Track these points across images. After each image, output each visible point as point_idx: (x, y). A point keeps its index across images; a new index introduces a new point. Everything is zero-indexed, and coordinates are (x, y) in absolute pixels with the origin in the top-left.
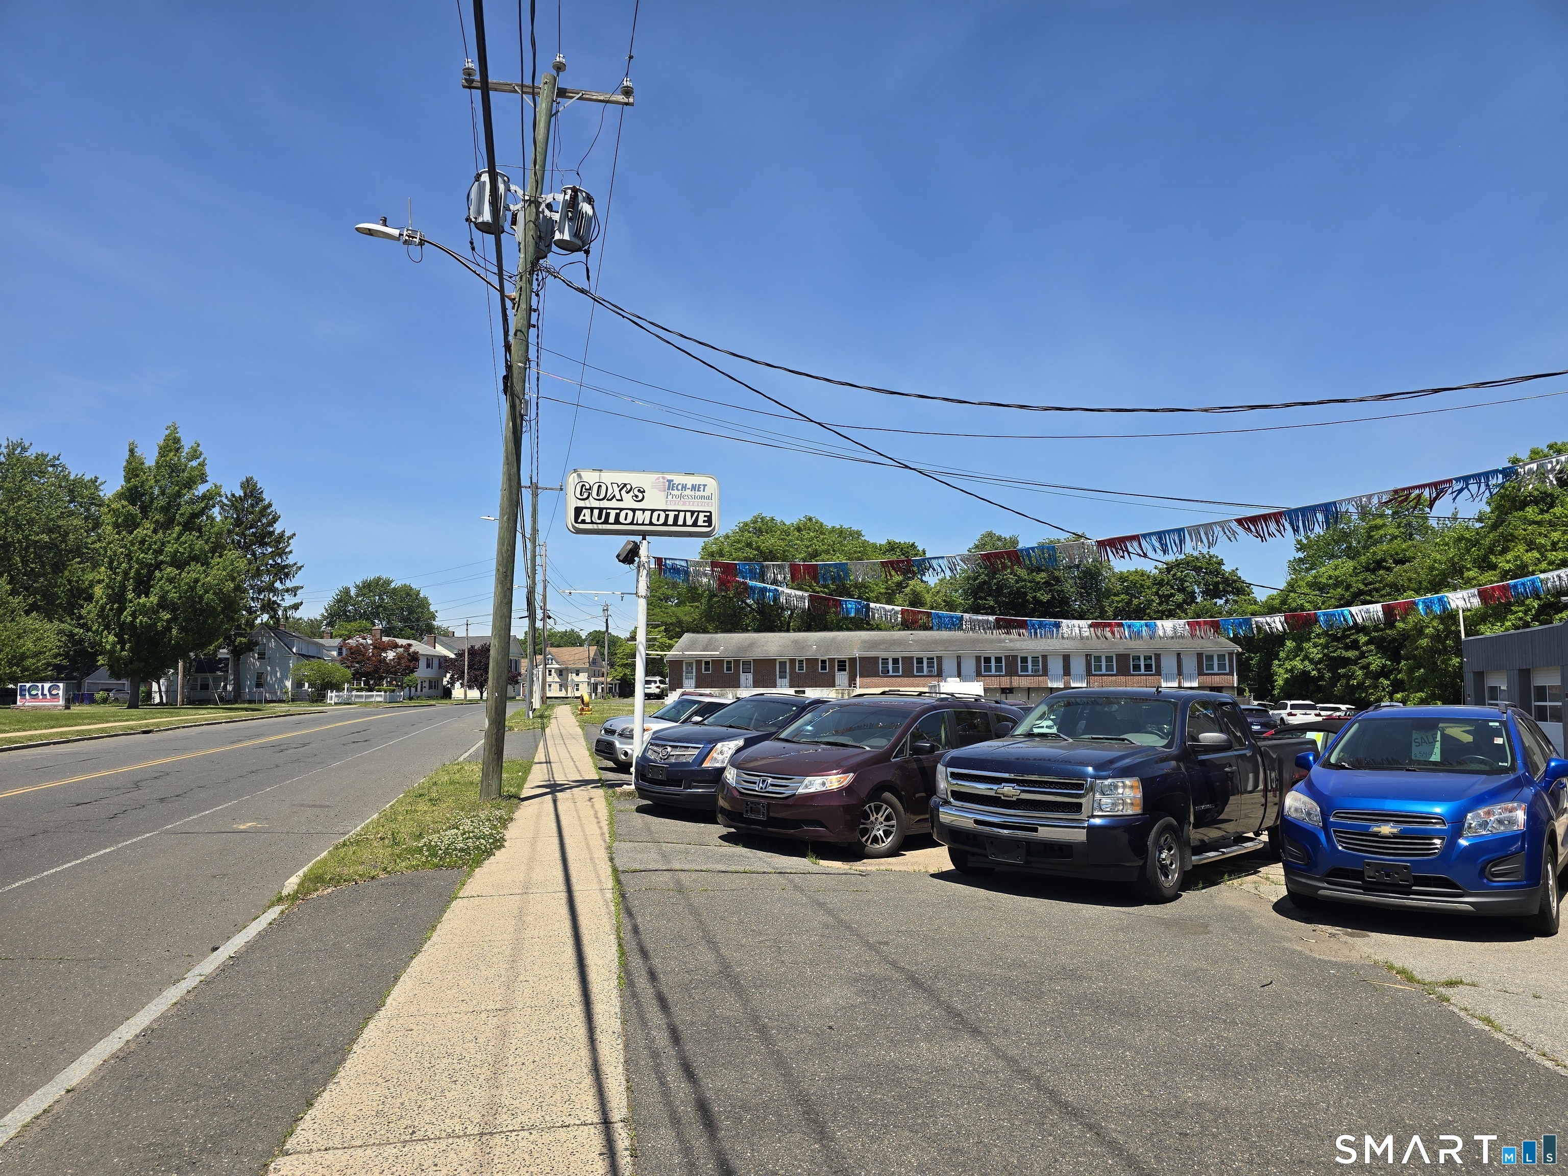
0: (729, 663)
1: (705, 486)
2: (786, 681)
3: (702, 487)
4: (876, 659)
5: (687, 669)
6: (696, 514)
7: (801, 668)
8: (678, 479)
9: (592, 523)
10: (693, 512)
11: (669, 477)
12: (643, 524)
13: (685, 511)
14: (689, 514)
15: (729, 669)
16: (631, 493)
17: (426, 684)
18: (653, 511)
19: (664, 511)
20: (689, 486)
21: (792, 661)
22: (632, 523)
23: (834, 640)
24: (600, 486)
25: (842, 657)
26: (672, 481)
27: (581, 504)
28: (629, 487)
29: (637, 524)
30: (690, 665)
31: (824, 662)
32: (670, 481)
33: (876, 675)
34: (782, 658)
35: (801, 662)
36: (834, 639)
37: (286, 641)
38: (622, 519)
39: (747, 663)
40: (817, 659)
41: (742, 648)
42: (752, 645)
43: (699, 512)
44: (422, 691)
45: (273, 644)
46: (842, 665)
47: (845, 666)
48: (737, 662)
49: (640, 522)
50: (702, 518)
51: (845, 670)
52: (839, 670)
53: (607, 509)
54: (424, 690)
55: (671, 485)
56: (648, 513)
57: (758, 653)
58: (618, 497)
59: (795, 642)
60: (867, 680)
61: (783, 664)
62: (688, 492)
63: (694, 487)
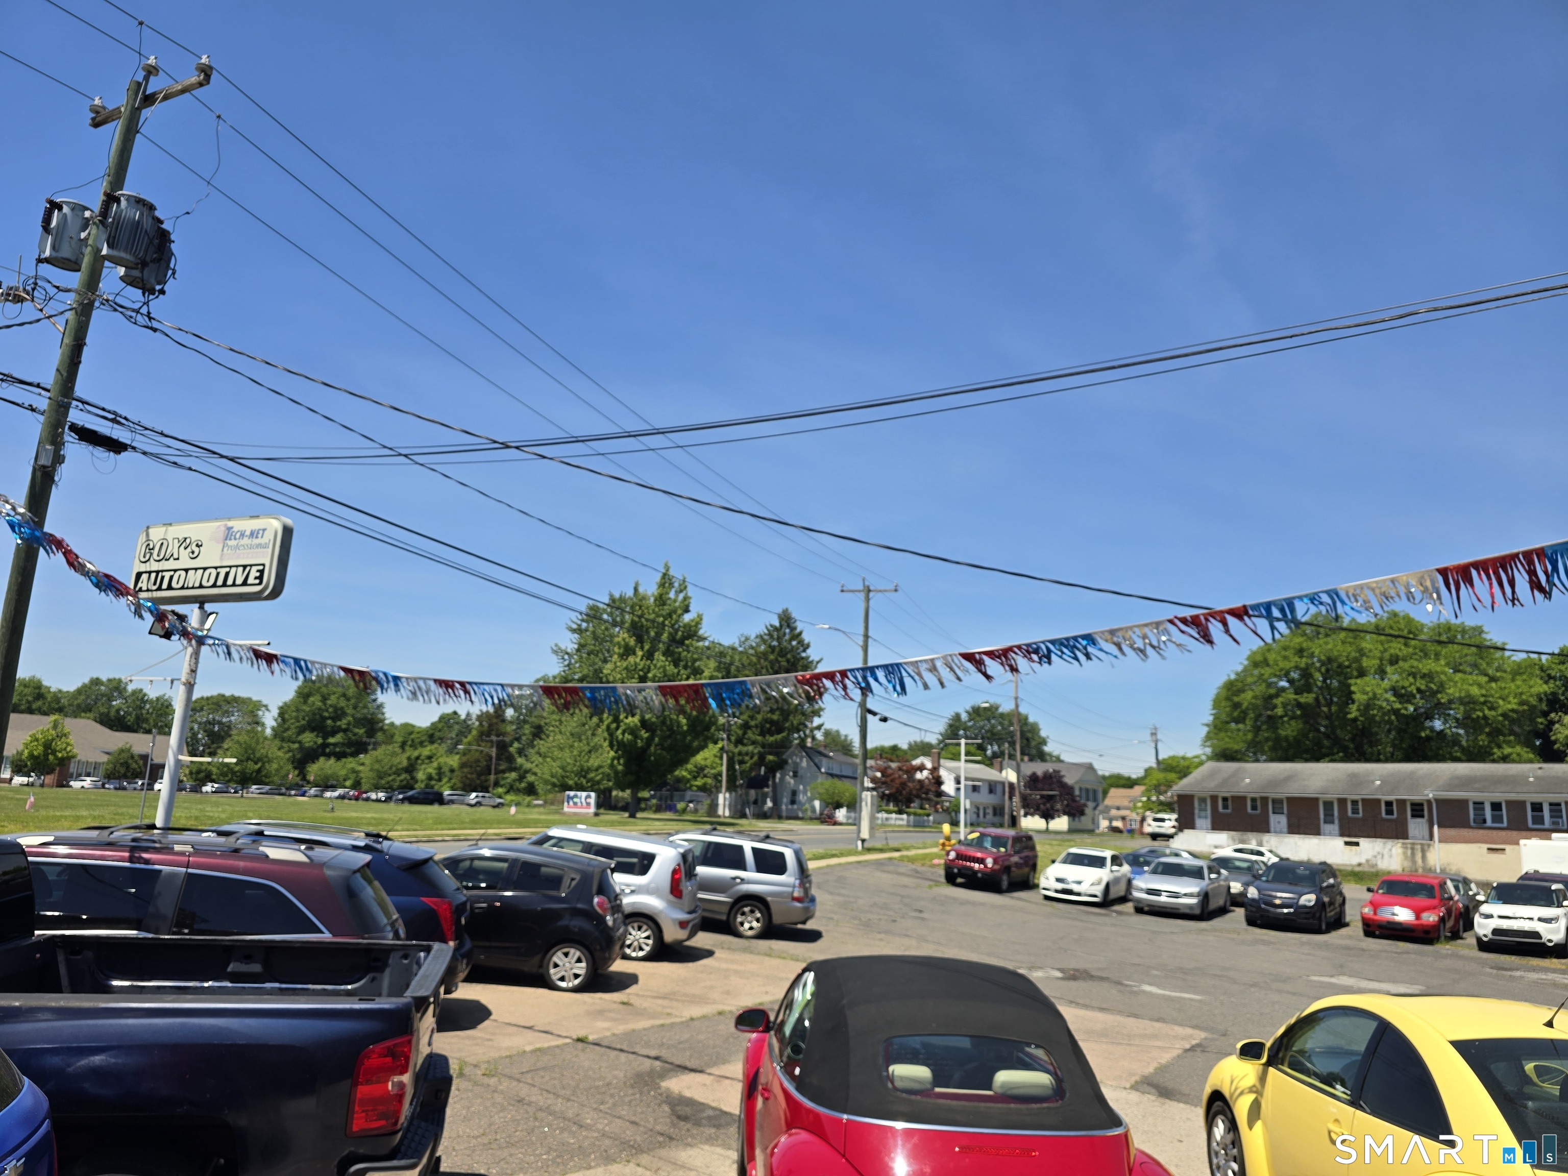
0: (1254, 800)
1: (264, 530)
2: (1335, 827)
3: (261, 532)
4: (1463, 803)
5: (1200, 805)
6: (248, 568)
7: (1355, 811)
8: (238, 525)
9: (148, 590)
10: (245, 567)
11: (230, 524)
12: (193, 588)
13: (237, 566)
14: (241, 569)
15: (1254, 808)
16: (189, 550)
17: (990, 811)
18: (205, 569)
19: (216, 568)
20: (248, 533)
21: (1342, 802)
22: (182, 588)
23: (1411, 775)
24: (162, 544)
25: (1416, 798)
26: (232, 528)
27: (143, 568)
28: (188, 541)
29: (187, 588)
30: (1203, 800)
31: (1389, 804)
32: (229, 529)
33: (1465, 825)
34: (1328, 797)
35: (1354, 803)
36: (1413, 773)
37: (816, 761)
38: (174, 585)
39: (1277, 802)
40: (1379, 801)
41: (1275, 782)
42: (1289, 778)
43: (251, 566)
44: (984, 816)
45: (804, 763)
46: (1418, 810)
47: (1423, 810)
48: (1265, 800)
49: (190, 585)
50: (254, 573)
51: (1422, 816)
52: (1413, 816)
53: (162, 571)
54: (988, 817)
55: (229, 534)
56: (200, 572)
57: (1294, 790)
58: (176, 556)
59: (1353, 776)
60: (1452, 832)
61: (1328, 805)
62: (246, 541)
63: (253, 534)
